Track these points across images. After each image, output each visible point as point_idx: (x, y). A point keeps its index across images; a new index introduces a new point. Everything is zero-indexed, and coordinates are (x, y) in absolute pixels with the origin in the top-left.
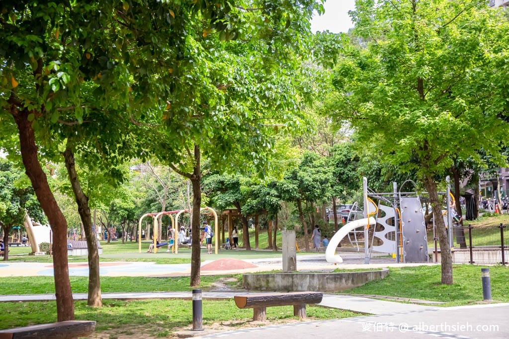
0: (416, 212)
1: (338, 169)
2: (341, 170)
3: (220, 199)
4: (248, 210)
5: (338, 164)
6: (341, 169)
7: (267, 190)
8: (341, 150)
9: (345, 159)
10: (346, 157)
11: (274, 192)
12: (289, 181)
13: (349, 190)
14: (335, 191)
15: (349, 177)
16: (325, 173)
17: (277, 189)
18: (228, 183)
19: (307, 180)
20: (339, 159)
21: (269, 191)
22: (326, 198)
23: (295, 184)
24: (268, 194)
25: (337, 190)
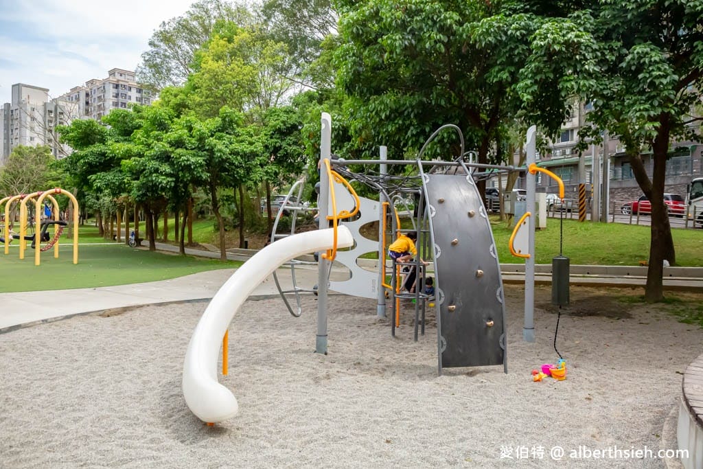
0: (470, 215)
1: (273, 140)
2: (276, 143)
3: (100, 179)
4: (138, 196)
5: (273, 134)
6: (276, 140)
7: (154, 164)
8: (278, 115)
9: (283, 127)
10: (285, 125)
11: (166, 168)
12: (193, 152)
13: (288, 173)
14: (267, 173)
15: (287, 153)
16: (251, 144)
17: (172, 164)
18: (111, 155)
19: (220, 151)
20: (275, 126)
21: (157, 166)
22: (252, 183)
23: (201, 156)
24: (156, 171)
25: (269, 171)
